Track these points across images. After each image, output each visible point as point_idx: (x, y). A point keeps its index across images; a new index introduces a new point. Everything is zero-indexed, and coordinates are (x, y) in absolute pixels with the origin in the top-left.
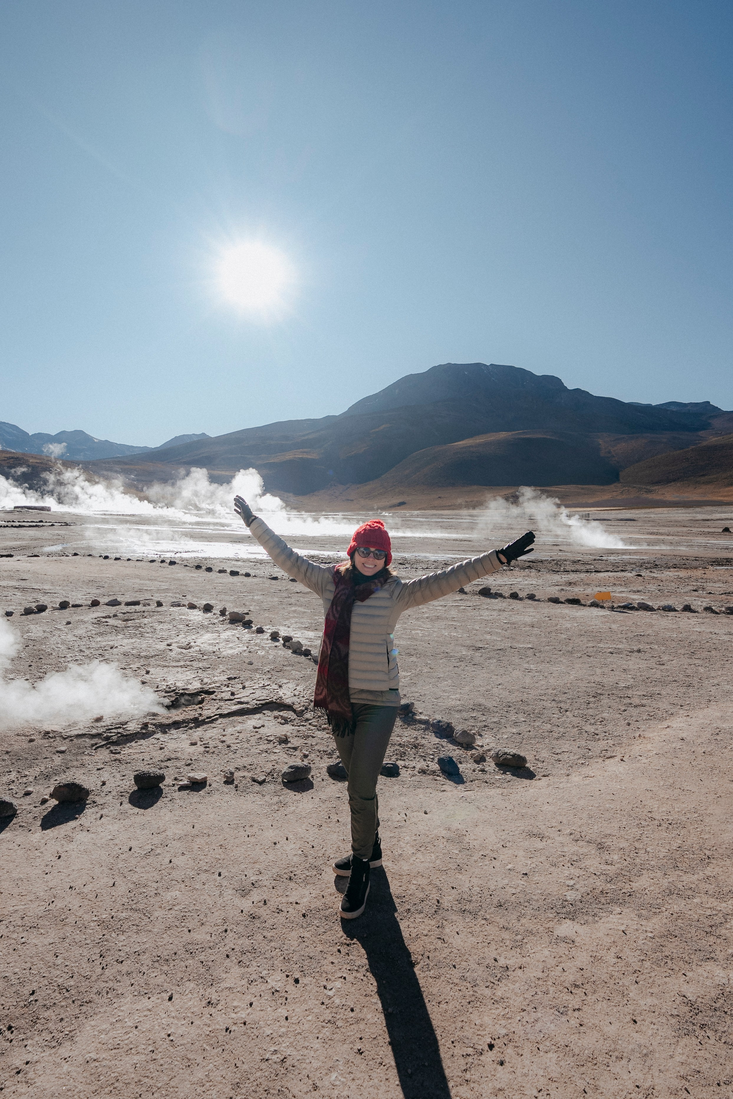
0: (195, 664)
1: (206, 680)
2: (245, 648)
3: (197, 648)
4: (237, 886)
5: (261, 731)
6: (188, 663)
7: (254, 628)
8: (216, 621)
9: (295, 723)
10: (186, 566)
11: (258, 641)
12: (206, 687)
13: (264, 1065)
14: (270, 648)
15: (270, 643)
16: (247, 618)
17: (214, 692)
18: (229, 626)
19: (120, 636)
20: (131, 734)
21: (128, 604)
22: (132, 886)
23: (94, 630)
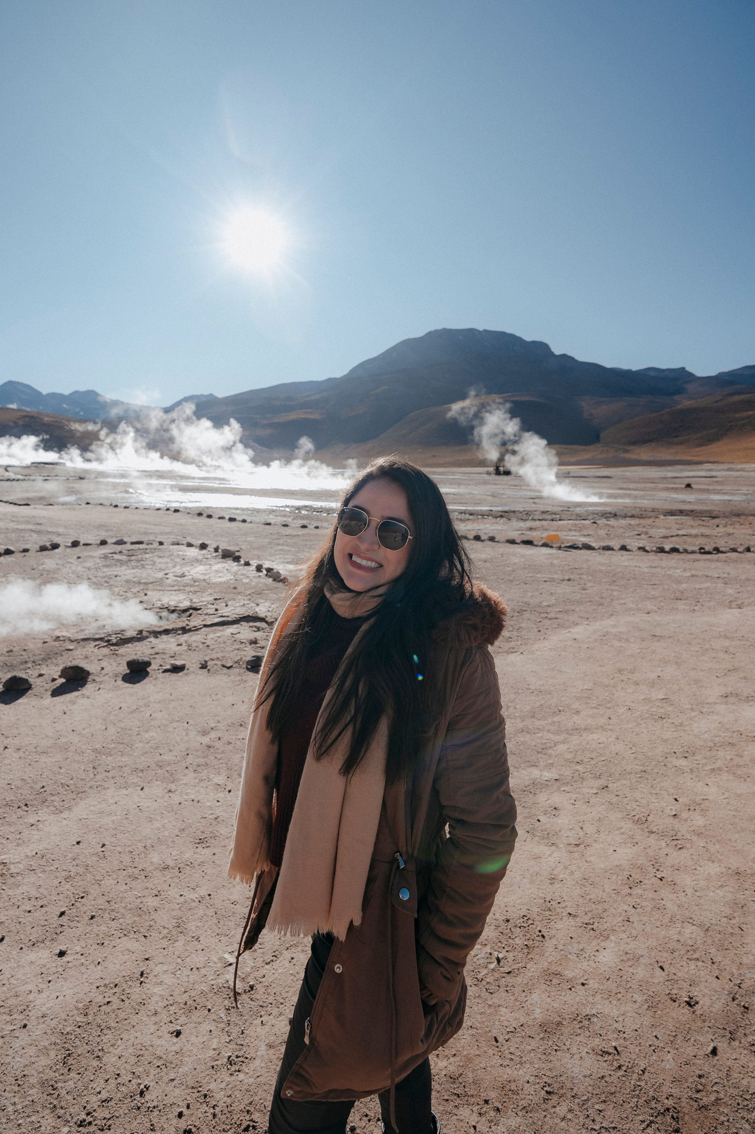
0: (187, 589)
1: (194, 600)
2: (232, 577)
3: (190, 577)
4: (200, 729)
5: (238, 636)
6: (181, 588)
7: (242, 562)
8: (209, 556)
9: (266, 630)
10: (189, 513)
11: (245, 572)
12: (194, 605)
13: (203, 820)
14: (254, 577)
15: (255, 573)
16: (237, 554)
17: (200, 609)
18: (221, 560)
19: (124, 568)
20: (128, 638)
21: (133, 543)
22: (119, 730)
23: (101, 563)
